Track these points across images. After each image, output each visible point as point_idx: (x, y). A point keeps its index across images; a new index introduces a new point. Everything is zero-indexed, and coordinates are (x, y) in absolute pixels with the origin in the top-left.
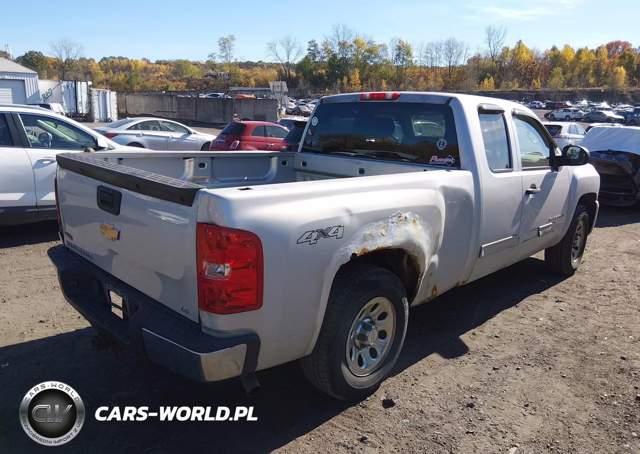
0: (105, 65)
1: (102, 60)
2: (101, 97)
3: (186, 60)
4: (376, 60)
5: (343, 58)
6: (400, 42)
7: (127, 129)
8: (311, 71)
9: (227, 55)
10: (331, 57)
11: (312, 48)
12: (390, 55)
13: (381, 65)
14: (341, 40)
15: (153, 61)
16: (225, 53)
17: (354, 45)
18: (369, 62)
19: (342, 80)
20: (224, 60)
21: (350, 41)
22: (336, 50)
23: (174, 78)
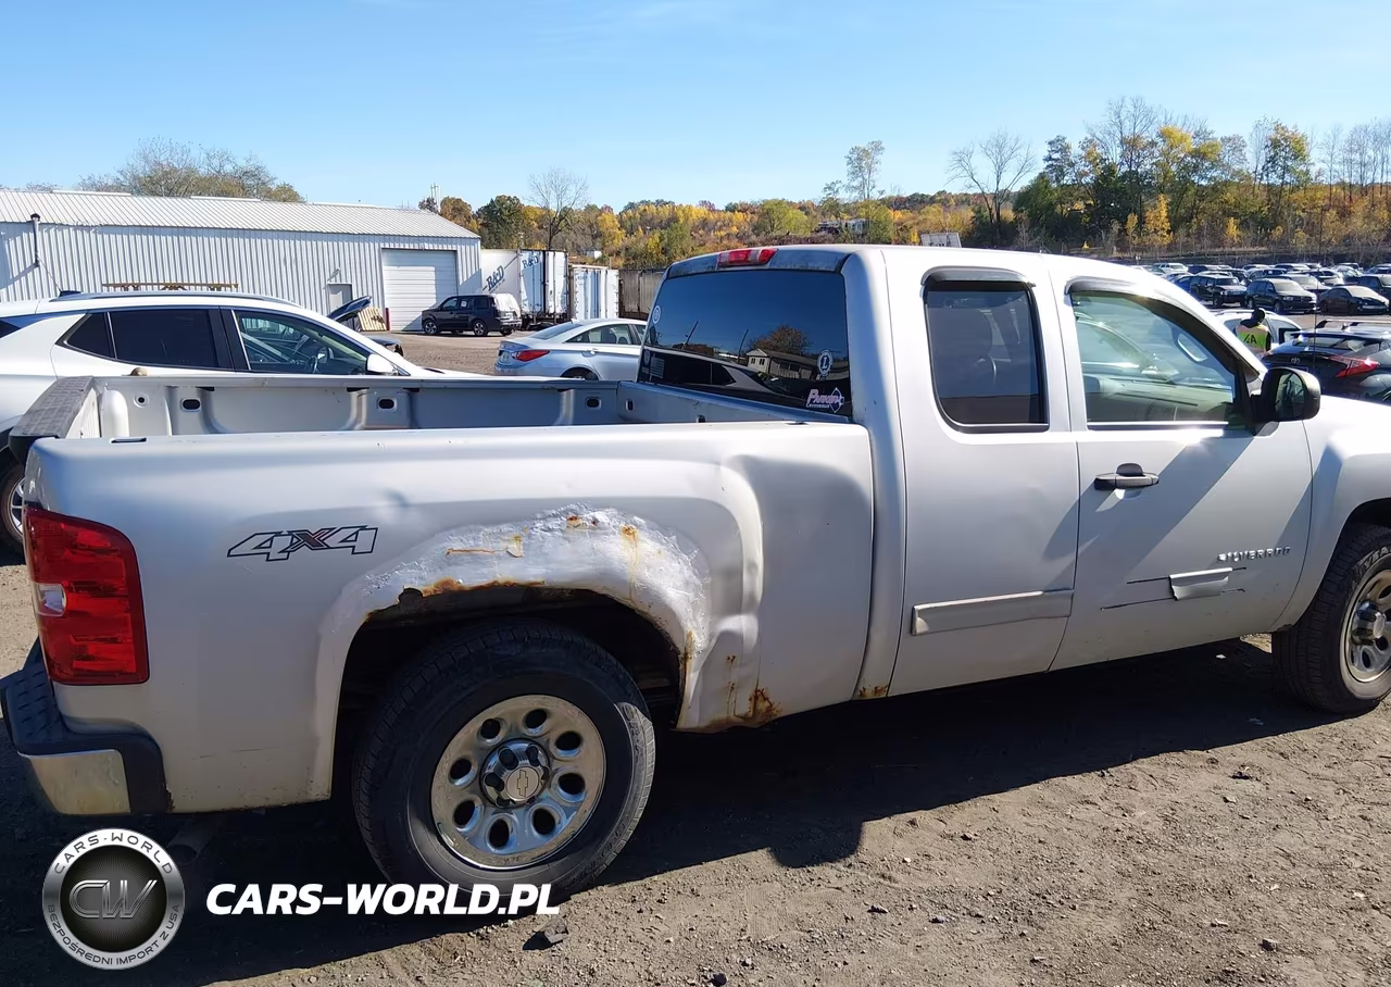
0: (630, 218)
1: (627, 208)
2: (589, 280)
3: (780, 199)
4: (1215, 174)
5: (1131, 174)
6: (1276, 129)
7: (568, 341)
8: (1051, 206)
9: (863, 185)
10: (1099, 172)
11: (1055, 156)
12: (1251, 160)
13: (1226, 183)
14: (1127, 133)
15: (720, 206)
16: (860, 179)
17: (1159, 140)
18: (1195, 178)
19: (1123, 222)
20: (856, 194)
21: (1150, 134)
22: (1115, 154)
23: (754, 238)
